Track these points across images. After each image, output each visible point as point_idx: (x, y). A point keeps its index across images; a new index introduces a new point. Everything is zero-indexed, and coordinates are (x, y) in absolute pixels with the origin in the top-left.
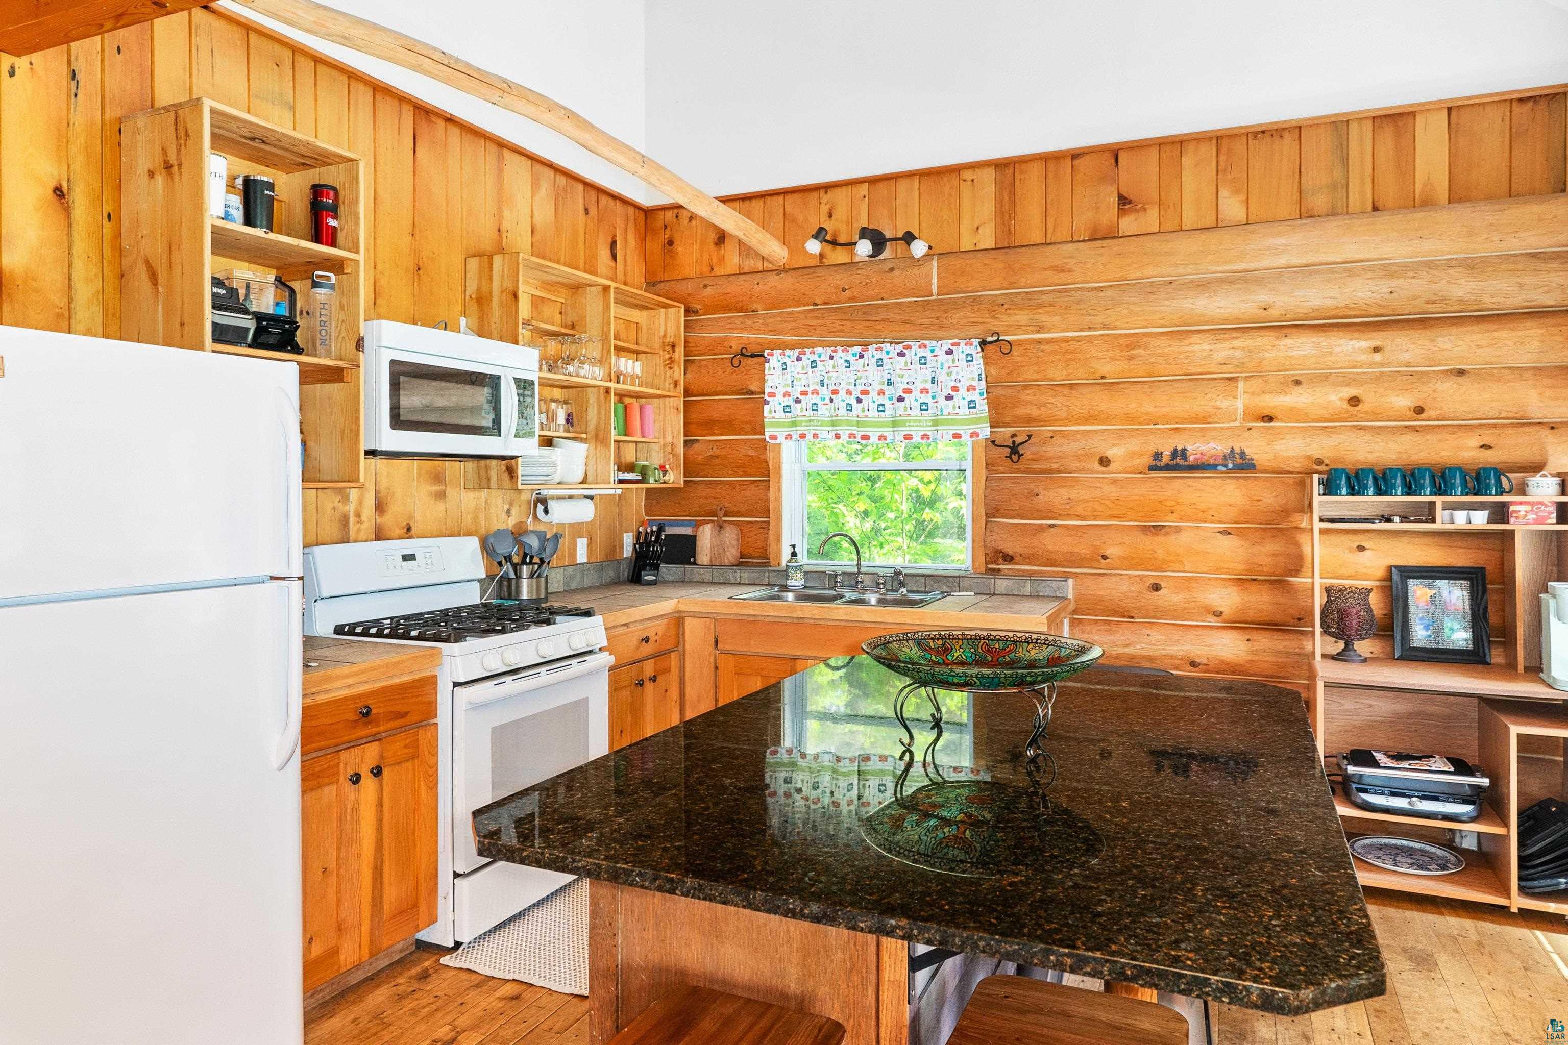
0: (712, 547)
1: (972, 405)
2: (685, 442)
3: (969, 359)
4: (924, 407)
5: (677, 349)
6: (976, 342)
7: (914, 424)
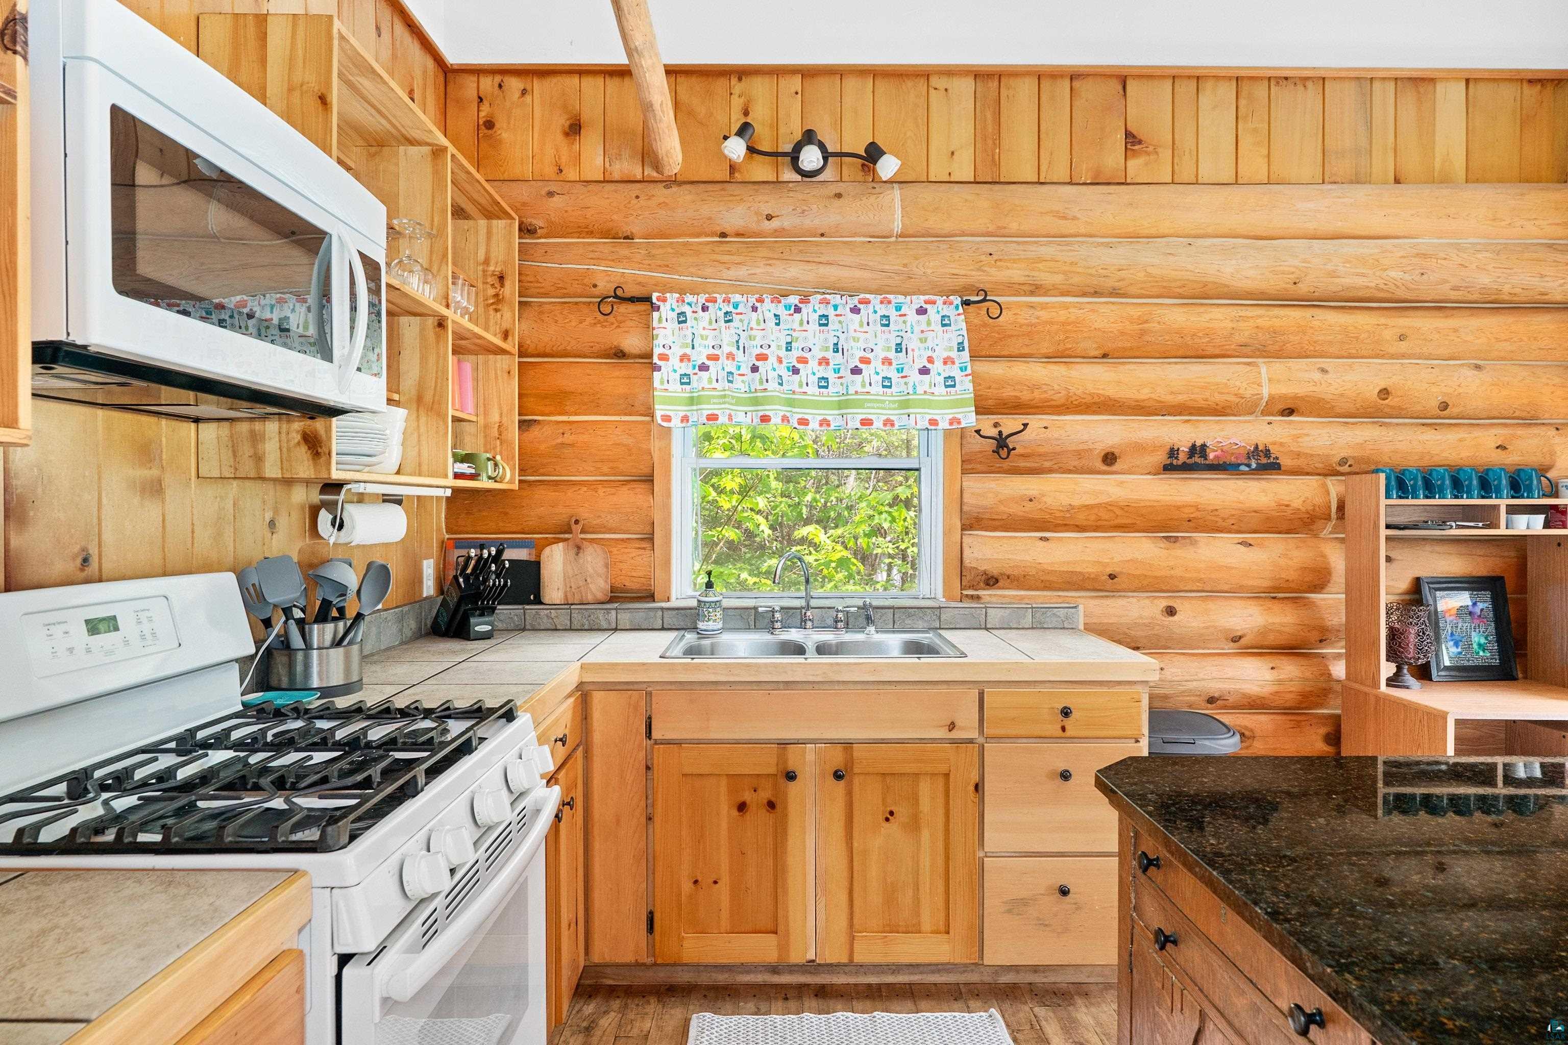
0: (566, 577)
1: (950, 382)
2: (520, 422)
3: (945, 322)
4: (887, 383)
5: (507, 283)
6: (957, 300)
7: (875, 405)
